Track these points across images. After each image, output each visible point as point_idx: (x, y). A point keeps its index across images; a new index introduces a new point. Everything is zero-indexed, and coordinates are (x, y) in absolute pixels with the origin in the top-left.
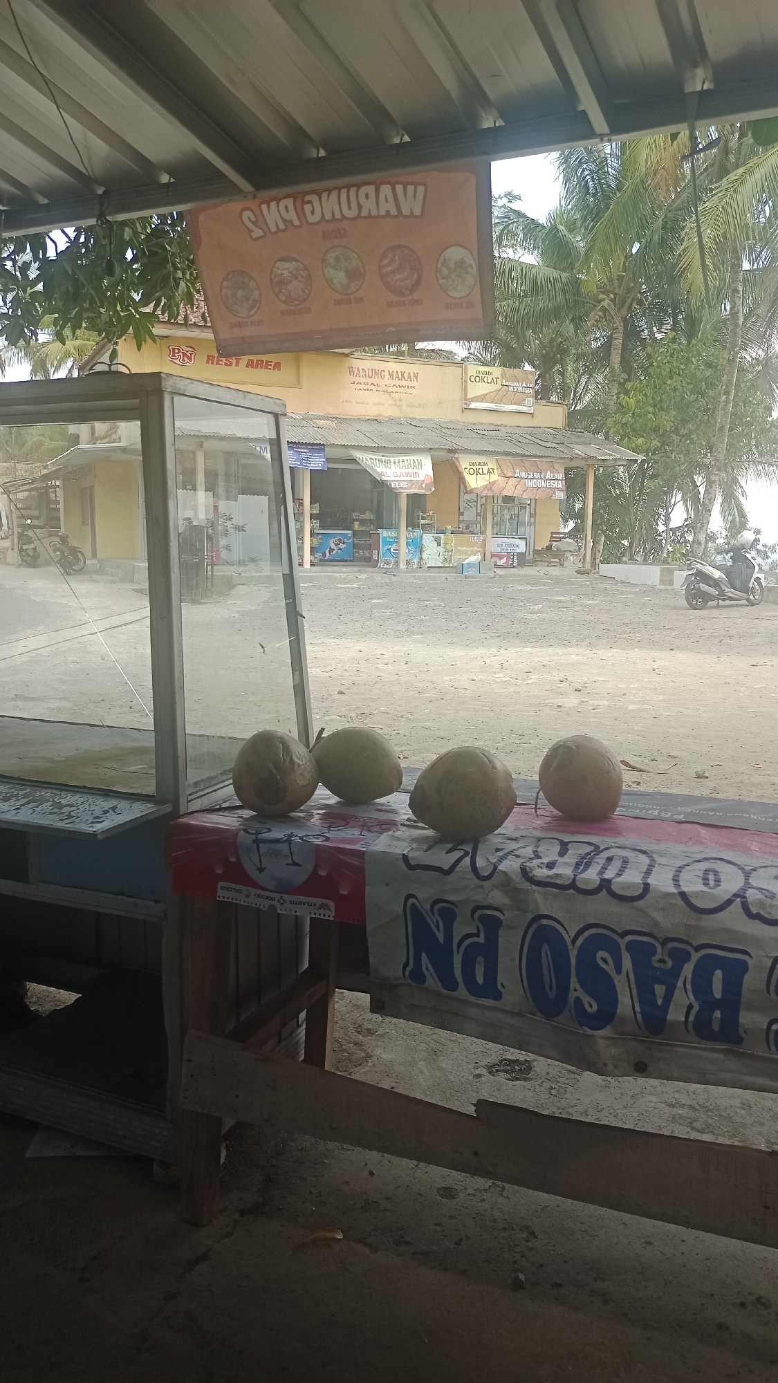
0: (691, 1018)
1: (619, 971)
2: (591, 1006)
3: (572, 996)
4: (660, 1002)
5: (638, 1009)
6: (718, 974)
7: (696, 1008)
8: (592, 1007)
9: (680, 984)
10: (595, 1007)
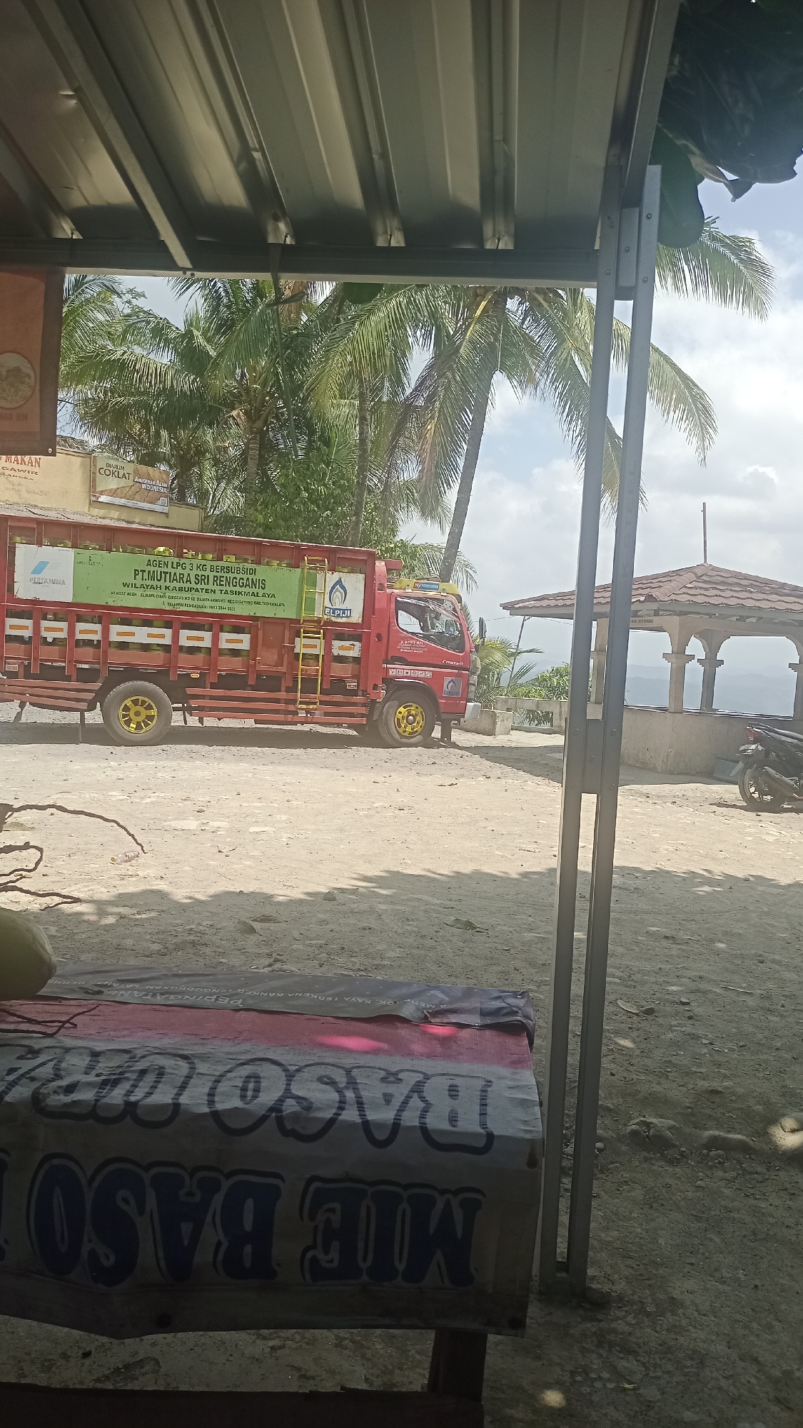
0: (220, 1257)
1: (141, 1211)
2: (107, 1258)
3: (85, 1249)
4: (186, 1243)
5: (161, 1255)
6: (250, 1203)
7: (225, 1244)
8: (109, 1261)
9: (209, 1218)
10: (112, 1258)
